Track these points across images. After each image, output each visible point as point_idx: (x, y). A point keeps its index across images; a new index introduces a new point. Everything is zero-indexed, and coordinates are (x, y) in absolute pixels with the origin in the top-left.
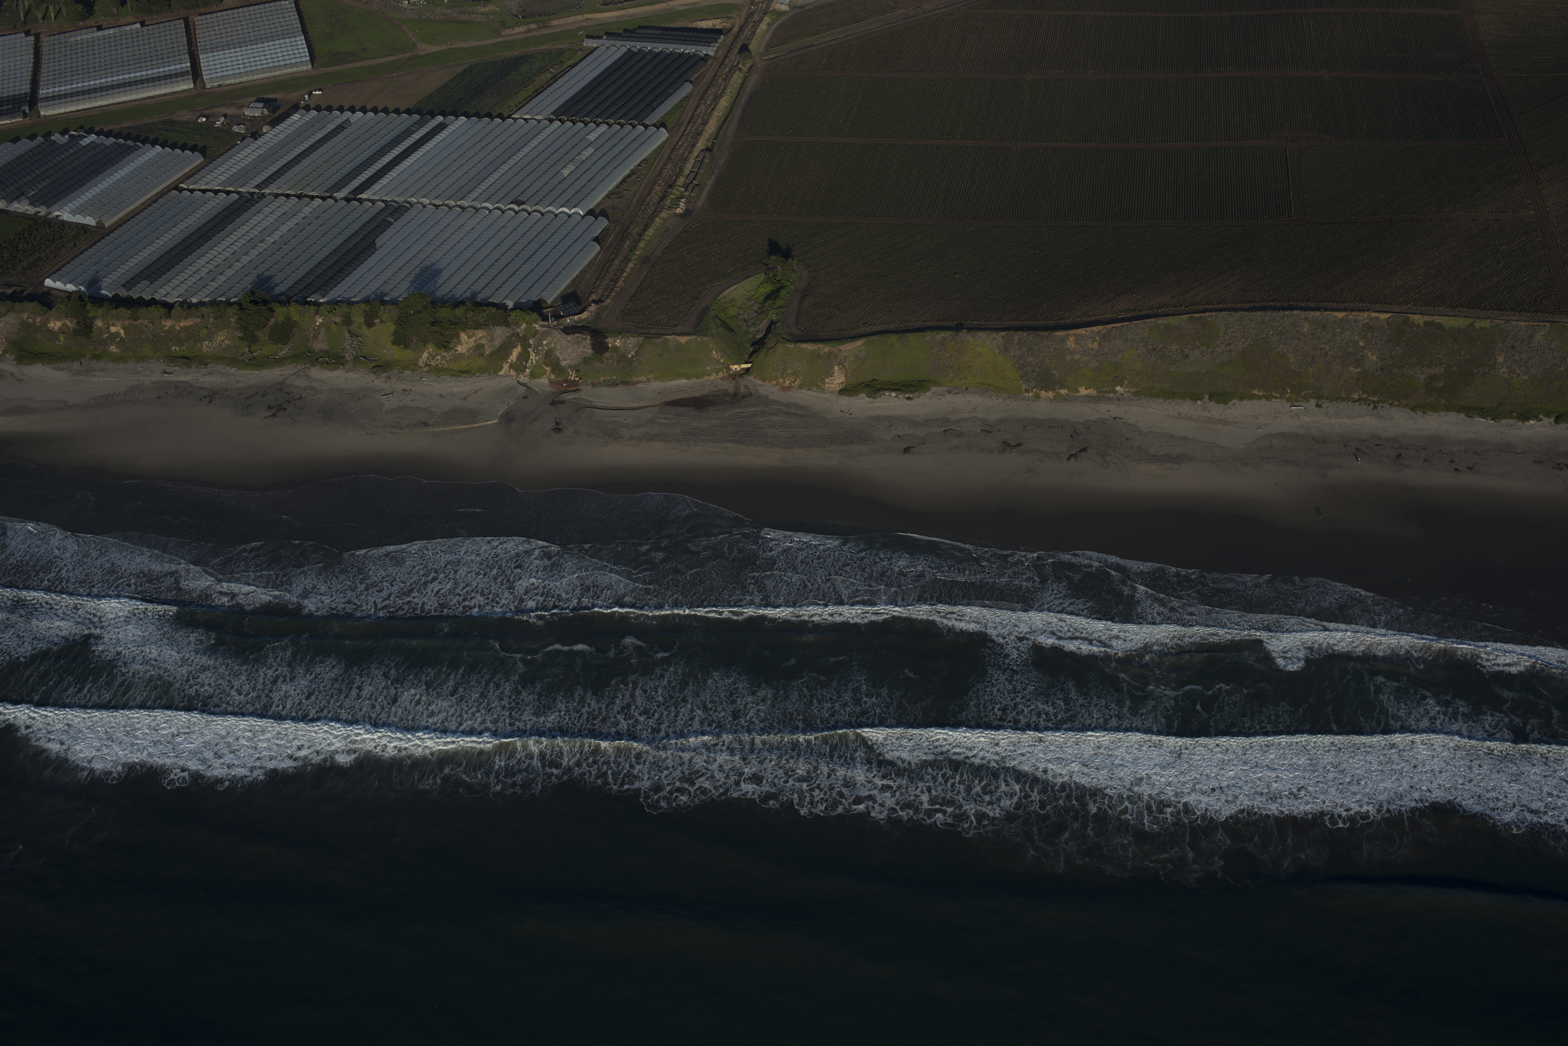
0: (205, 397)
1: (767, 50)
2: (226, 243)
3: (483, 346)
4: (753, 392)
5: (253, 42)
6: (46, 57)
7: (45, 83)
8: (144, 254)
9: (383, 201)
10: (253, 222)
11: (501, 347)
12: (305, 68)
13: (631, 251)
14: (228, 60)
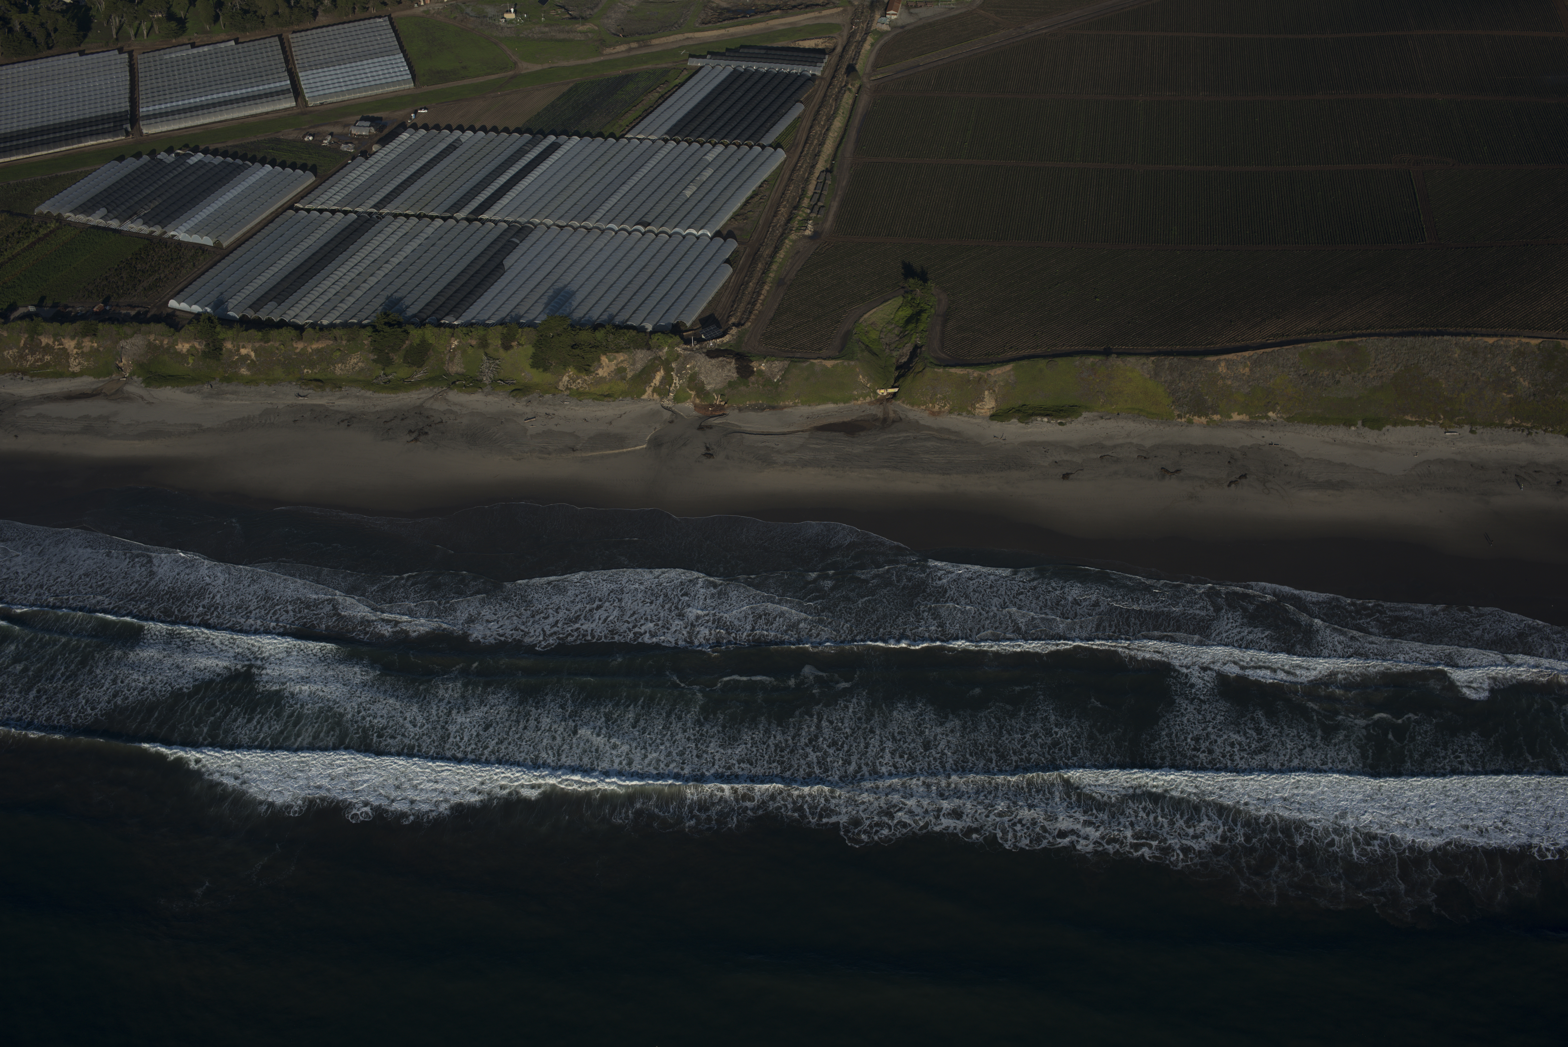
0: (342, 421)
1: (874, 71)
2: (350, 264)
3: (625, 369)
4: (903, 417)
5: (352, 60)
6: (143, 75)
7: (145, 101)
8: (268, 274)
9: (505, 221)
10: (375, 242)
11: (643, 371)
12: (407, 86)
13: (764, 273)
14: (329, 78)
